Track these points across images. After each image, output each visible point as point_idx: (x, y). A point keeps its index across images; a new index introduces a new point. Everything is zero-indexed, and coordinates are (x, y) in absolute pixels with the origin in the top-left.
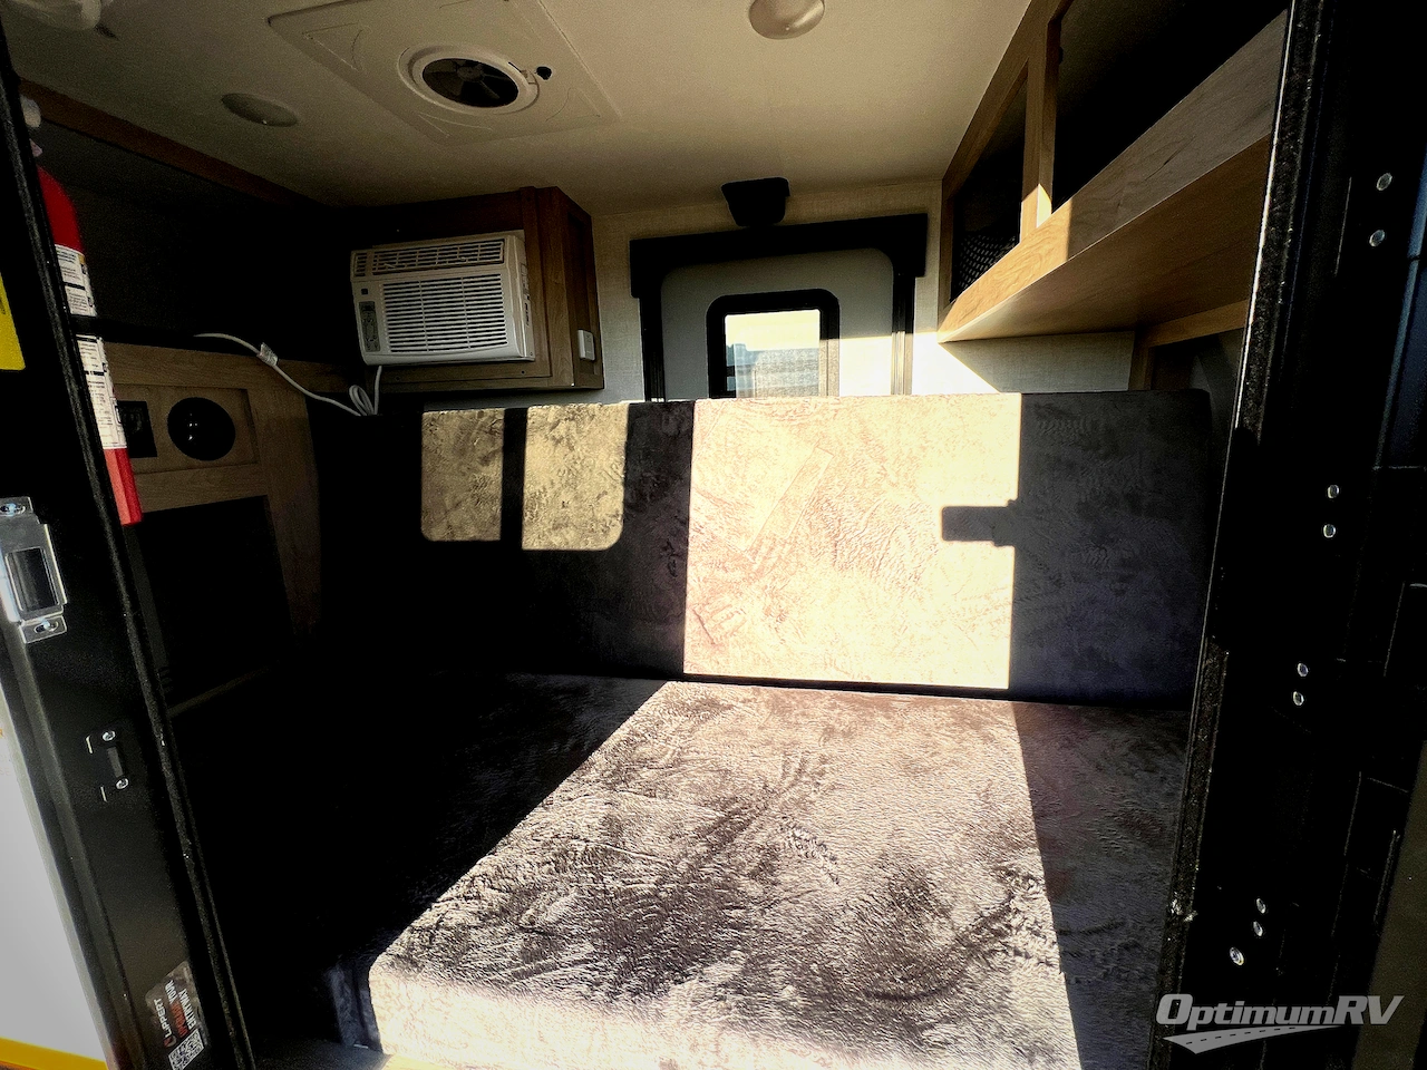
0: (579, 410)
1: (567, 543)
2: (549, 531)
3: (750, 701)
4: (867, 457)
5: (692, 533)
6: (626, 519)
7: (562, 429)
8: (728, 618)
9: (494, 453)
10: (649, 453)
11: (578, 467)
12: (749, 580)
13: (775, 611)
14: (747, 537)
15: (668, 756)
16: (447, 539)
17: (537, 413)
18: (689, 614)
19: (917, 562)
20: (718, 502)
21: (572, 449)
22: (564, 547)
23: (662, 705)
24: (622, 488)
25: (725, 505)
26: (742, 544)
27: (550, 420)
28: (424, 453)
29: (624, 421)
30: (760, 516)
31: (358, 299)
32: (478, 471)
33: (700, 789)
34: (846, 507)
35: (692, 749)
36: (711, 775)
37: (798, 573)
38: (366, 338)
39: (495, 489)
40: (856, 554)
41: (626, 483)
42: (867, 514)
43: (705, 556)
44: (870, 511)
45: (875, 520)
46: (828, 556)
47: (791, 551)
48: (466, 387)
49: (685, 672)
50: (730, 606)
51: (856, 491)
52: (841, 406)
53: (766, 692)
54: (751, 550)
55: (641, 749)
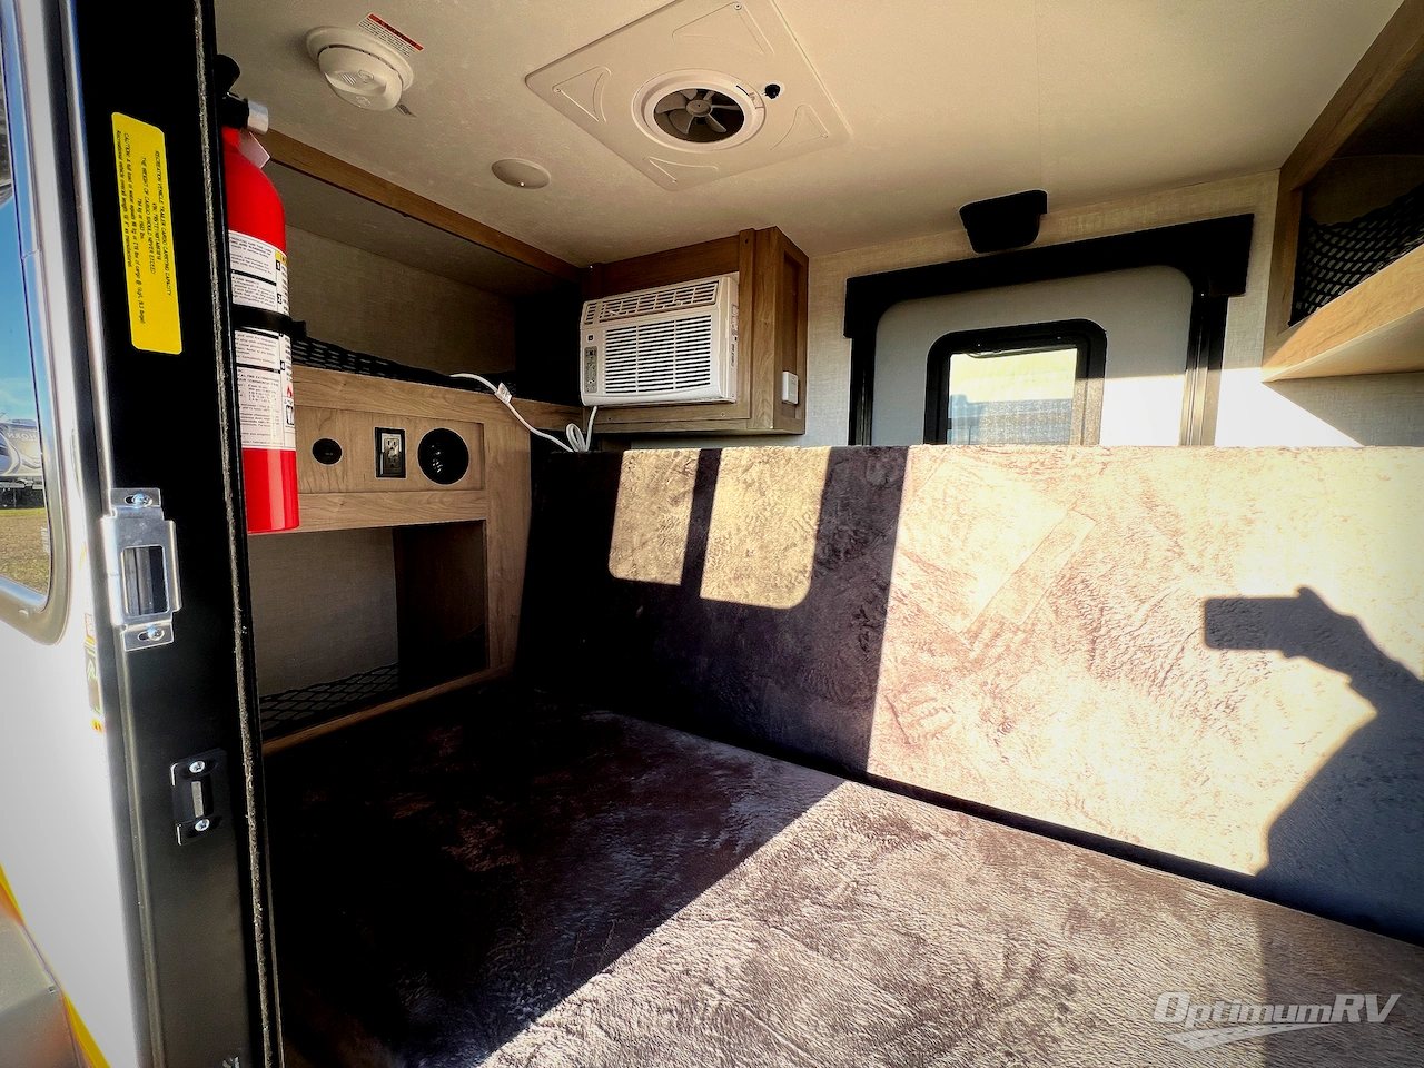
0: (774, 452)
1: (747, 596)
2: (729, 580)
3: (954, 834)
4: (1150, 528)
5: (892, 602)
6: (815, 575)
7: (754, 472)
8: (931, 714)
9: (684, 494)
10: (848, 504)
11: (767, 514)
12: (963, 670)
13: (996, 715)
14: (965, 615)
15: (839, 890)
16: (631, 577)
17: (730, 455)
18: (880, 701)
19: (1231, 684)
20: (927, 567)
21: (763, 494)
22: (743, 600)
23: (837, 812)
24: (813, 541)
25: (938, 573)
26: (958, 624)
27: (744, 462)
28: (620, 490)
29: (823, 467)
30: (985, 592)
31: (584, 344)
32: (668, 511)
33: (881, 958)
34: (1113, 592)
35: (872, 888)
36: (896, 937)
37: (1033, 672)
38: (587, 379)
39: (681, 532)
40: (1125, 658)
41: (819, 536)
42: (1147, 606)
43: (907, 632)
44: (1153, 601)
45: (1159, 616)
46: (1081, 656)
47: (1025, 642)
48: (668, 429)
49: (869, 771)
50: (935, 699)
51: (1130, 572)
52: (1112, 458)
53: (978, 825)
54: (969, 631)
55: (807, 870)
